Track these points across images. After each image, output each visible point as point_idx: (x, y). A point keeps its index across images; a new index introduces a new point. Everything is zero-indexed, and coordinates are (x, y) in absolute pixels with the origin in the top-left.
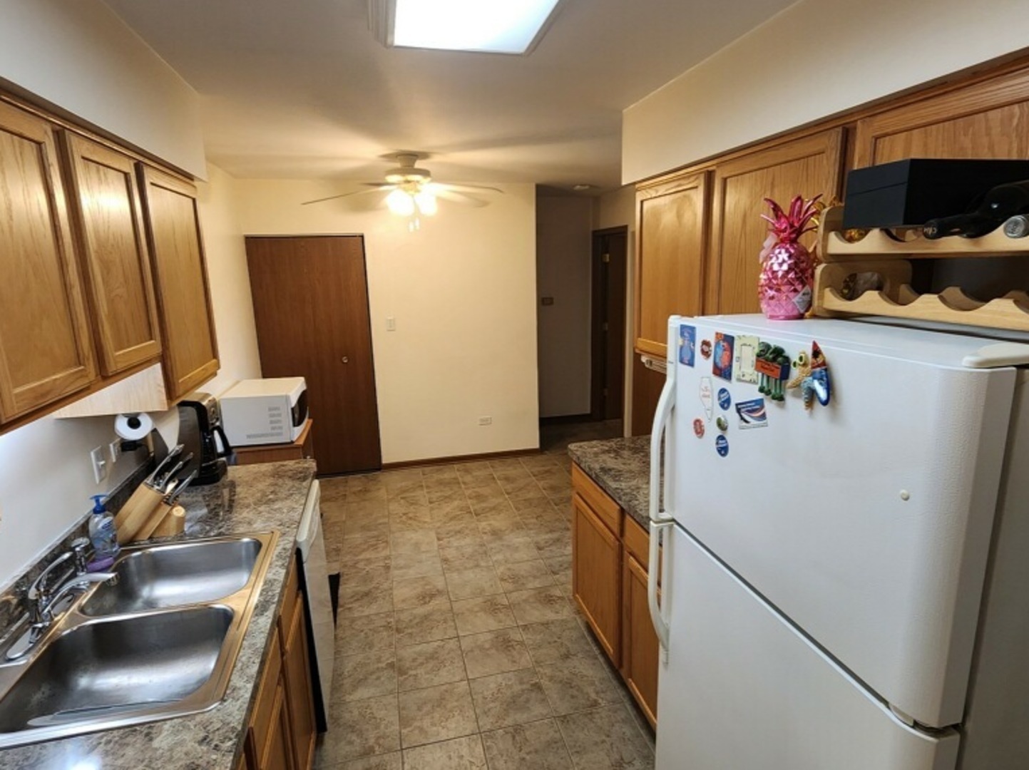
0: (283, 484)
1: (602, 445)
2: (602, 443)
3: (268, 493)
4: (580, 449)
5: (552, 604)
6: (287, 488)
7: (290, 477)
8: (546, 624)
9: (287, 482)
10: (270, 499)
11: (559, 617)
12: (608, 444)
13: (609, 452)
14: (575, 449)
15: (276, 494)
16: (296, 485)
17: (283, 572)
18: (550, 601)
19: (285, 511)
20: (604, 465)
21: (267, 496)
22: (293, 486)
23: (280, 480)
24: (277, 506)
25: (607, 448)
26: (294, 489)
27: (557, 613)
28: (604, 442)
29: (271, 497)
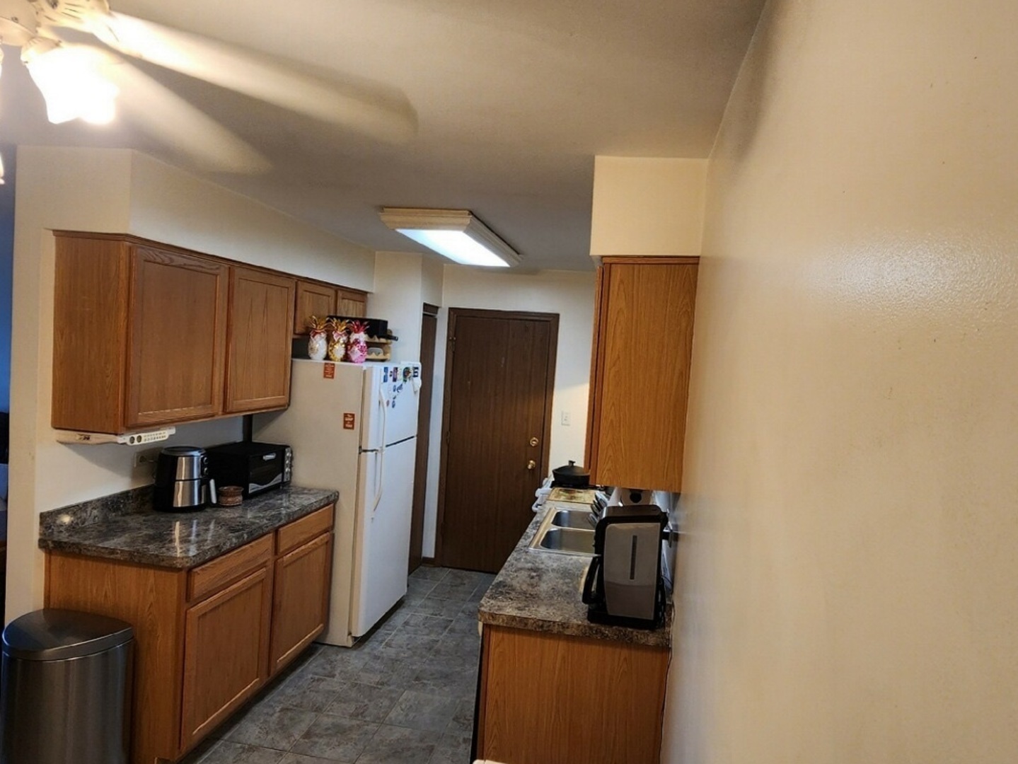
0: (522, 584)
3: (537, 578)
6: (518, 579)
7: (513, 590)
9: (518, 585)
10: (535, 572)
15: (529, 575)
16: (509, 580)
17: (527, 531)
19: (522, 560)
21: (537, 576)
22: (512, 579)
23: (525, 590)
24: (530, 565)
26: (511, 577)
29: (534, 574)
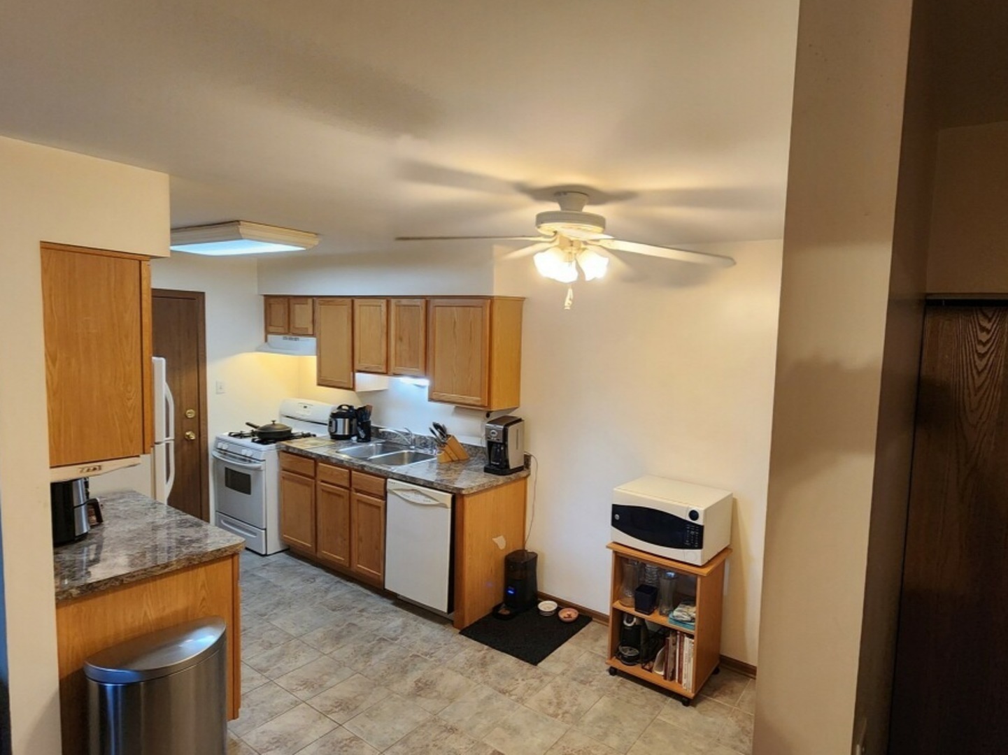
1: (200, 547)
2: (200, 550)
4: (229, 538)
5: (273, 739)
8: (272, 716)
11: (260, 729)
12: (191, 549)
13: (191, 541)
14: (234, 538)
18: (278, 741)
20: (198, 529)
25: (193, 545)
27: (263, 732)
28: (198, 551)
